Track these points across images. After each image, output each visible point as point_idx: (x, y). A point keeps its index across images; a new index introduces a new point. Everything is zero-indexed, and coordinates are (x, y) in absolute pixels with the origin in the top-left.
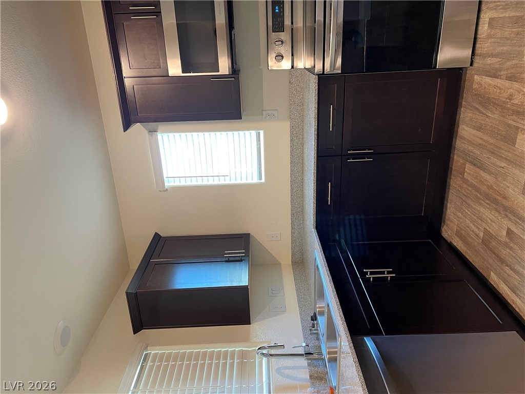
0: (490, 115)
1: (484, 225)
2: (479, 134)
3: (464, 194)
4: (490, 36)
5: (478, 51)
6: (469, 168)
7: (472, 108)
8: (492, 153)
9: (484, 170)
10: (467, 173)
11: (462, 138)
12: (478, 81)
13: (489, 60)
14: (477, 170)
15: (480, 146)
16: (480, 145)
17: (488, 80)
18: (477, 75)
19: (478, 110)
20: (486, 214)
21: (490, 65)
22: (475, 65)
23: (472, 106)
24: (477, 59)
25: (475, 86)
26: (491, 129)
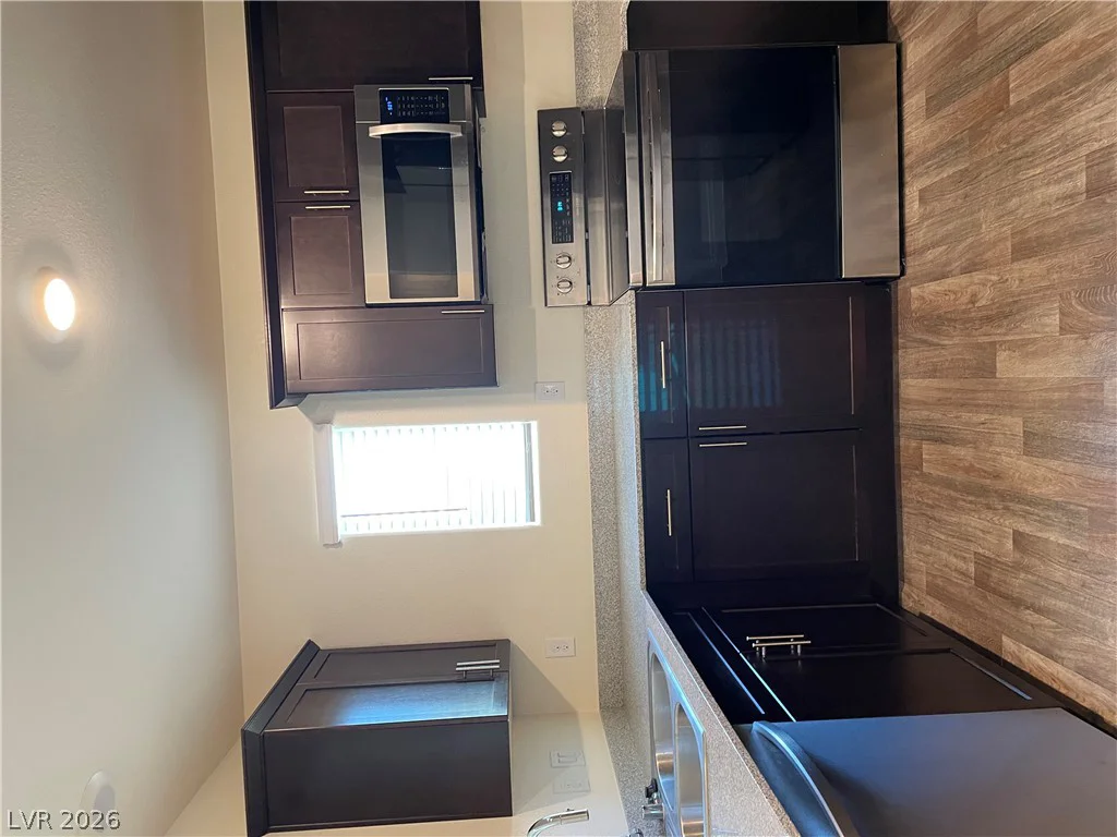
0: (946, 342)
1: (973, 548)
2: (935, 383)
3: (928, 505)
4: (923, 218)
5: (909, 248)
6: (928, 450)
7: (916, 345)
8: (962, 405)
9: (955, 442)
10: (927, 461)
11: (909, 402)
12: (917, 294)
13: (929, 255)
14: (942, 447)
15: (940, 402)
16: (939, 400)
17: (933, 286)
18: (915, 285)
19: (924, 342)
20: (973, 524)
21: (932, 261)
22: (909, 271)
23: (915, 340)
24: (910, 262)
25: (915, 305)
26: (952, 365)
